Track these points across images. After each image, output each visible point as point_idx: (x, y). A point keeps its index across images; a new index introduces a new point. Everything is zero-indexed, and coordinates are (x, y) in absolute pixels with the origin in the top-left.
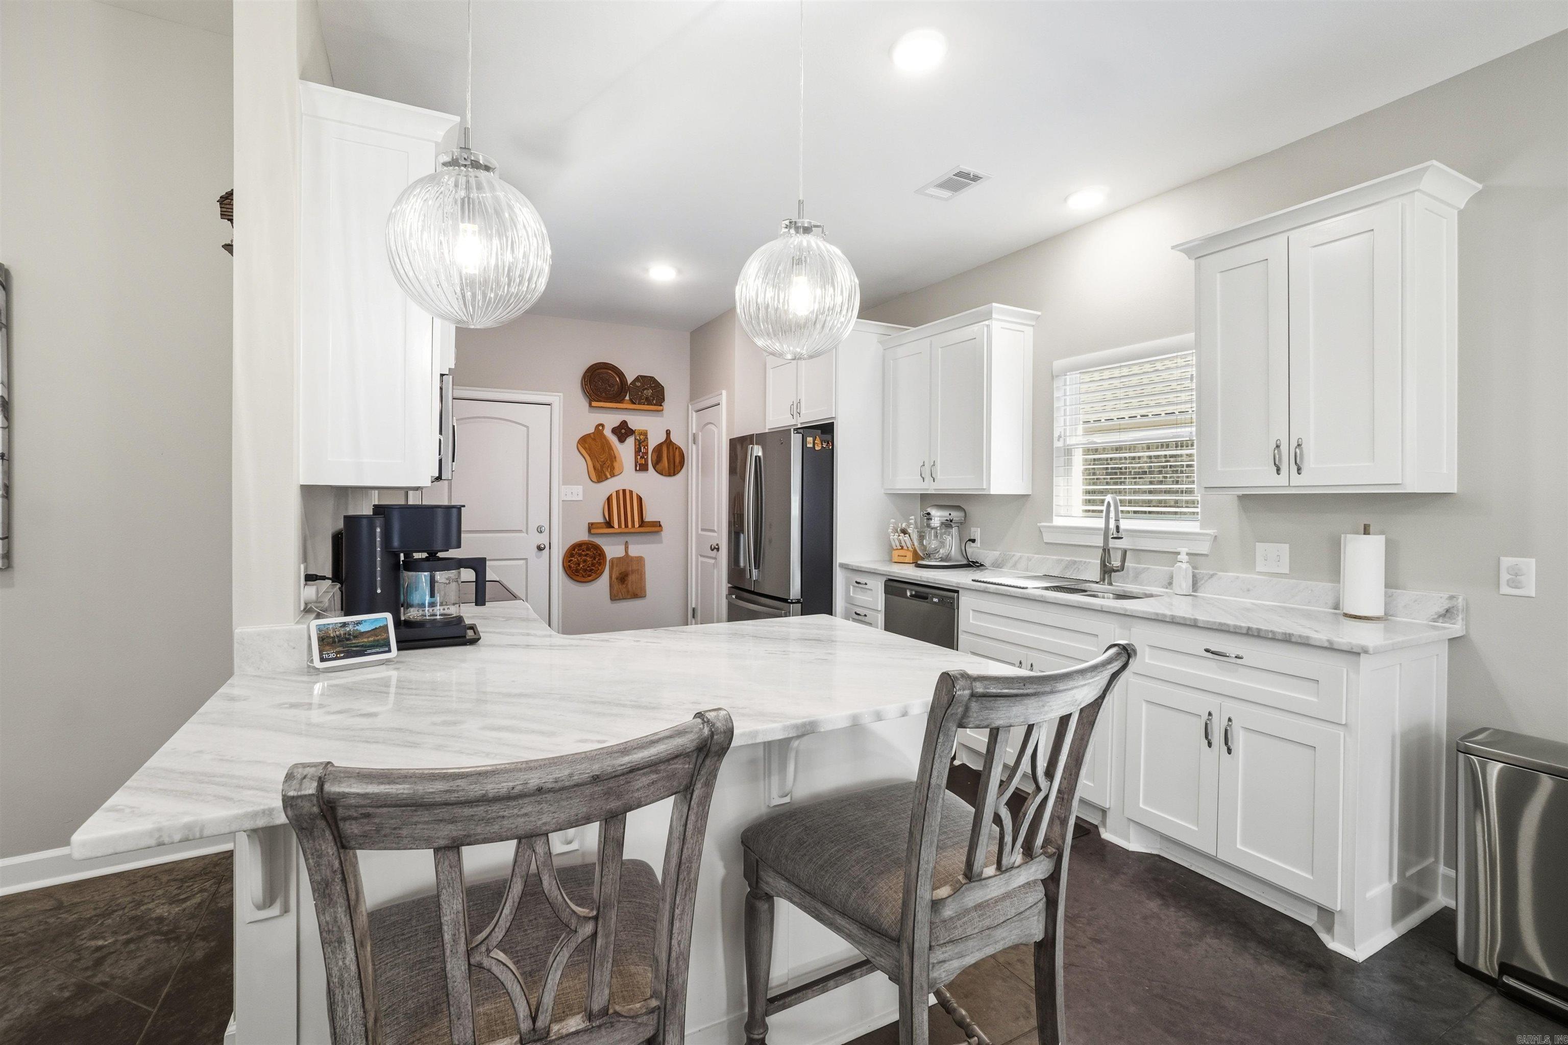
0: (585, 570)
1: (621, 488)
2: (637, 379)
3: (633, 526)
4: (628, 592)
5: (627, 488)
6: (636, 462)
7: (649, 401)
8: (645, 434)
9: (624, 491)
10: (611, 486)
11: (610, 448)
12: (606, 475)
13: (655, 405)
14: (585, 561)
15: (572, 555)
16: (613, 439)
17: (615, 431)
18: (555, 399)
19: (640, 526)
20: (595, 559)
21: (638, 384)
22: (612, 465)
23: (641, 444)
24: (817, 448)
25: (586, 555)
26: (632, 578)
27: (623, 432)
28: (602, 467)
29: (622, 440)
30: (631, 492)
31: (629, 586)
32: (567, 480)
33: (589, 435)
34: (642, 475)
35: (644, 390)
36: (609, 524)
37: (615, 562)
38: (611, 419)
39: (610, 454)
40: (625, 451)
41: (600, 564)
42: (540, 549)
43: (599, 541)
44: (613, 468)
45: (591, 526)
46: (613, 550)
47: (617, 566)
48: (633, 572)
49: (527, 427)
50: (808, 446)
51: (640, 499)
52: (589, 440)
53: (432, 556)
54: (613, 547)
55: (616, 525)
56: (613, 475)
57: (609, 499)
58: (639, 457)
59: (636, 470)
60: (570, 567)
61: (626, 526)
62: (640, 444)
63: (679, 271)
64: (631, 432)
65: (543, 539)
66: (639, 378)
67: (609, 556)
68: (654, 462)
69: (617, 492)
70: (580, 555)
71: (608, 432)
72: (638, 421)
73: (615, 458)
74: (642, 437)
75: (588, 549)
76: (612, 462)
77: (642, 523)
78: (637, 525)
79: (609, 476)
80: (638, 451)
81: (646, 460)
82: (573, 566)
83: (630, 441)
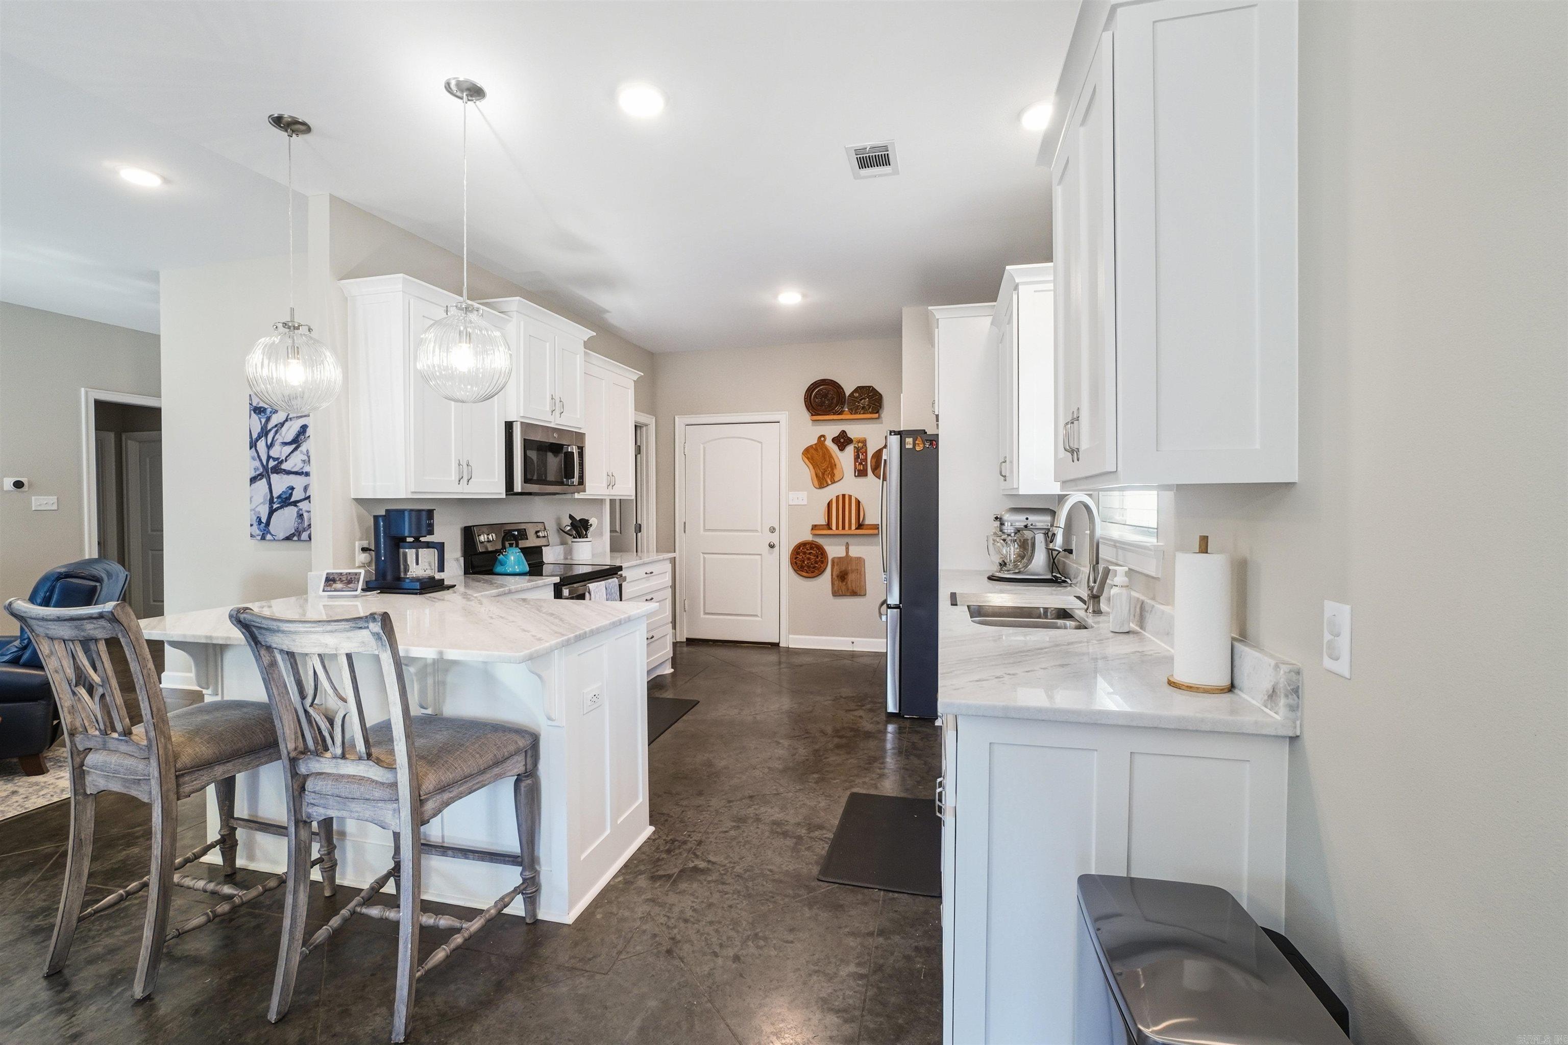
0: (809, 567)
1: (840, 493)
2: (856, 390)
3: (850, 528)
4: (848, 589)
5: (847, 493)
6: (855, 468)
7: (864, 410)
8: (864, 442)
9: (844, 496)
10: (832, 492)
11: (831, 457)
12: (827, 482)
13: (871, 413)
14: (809, 559)
15: (798, 553)
16: (833, 448)
17: (835, 440)
18: (783, 417)
19: (856, 529)
20: (817, 557)
21: (856, 395)
22: (833, 473)
23: (861, 451)
24: (918, 449)
25: (810, 553)
26: (851, 577)
27: (842, 441)
28: (823, 474)
29: (842, 448)
30: (850, 497)
31: (849, 583)
32: (793, 488)
33: (811, 446)
34: (861, 480)
35: (861, 400)
36: (829, 526)
37: (837, 561)
38: (831, 430)
39: (830, 462)
40: (845, 459)
41: (822, 562)
42: (772, 546)
43: (821, 541)
44: (833, 475)
45: (814, 527)
46: (834, 550)
47: (837, 565)
48: (852, 572)
49: (761, 443)
50: (907, 447)
51: (858, 503)
52: (812, 451)
53: (417, 539)
54: (833, 547)
55: (834, 527)
56: (833, 482)
57: (829, 505)
58: (857, 464)
59: (855, 476)
60: (796, 563)
61: (844, 528)
62: (858, 452)
63: (804, 296)
64: (849, 441)
65: (774, 539)
66: (859, 389)
67: (830, 556)
68: (873, 467)
69: (838, 497)
70: (805, 553)
71: (829, 443)
72: (855, 430)
73: (835, 465)
74: (860, 445)
75: (812, 548)
76: (832, 470)
77: (860, 526)
78: (853, 527)
79: (830, 483)
80: (857, 458)
81: (865, 466)
82: (798, 562)
83: (850, 450)
